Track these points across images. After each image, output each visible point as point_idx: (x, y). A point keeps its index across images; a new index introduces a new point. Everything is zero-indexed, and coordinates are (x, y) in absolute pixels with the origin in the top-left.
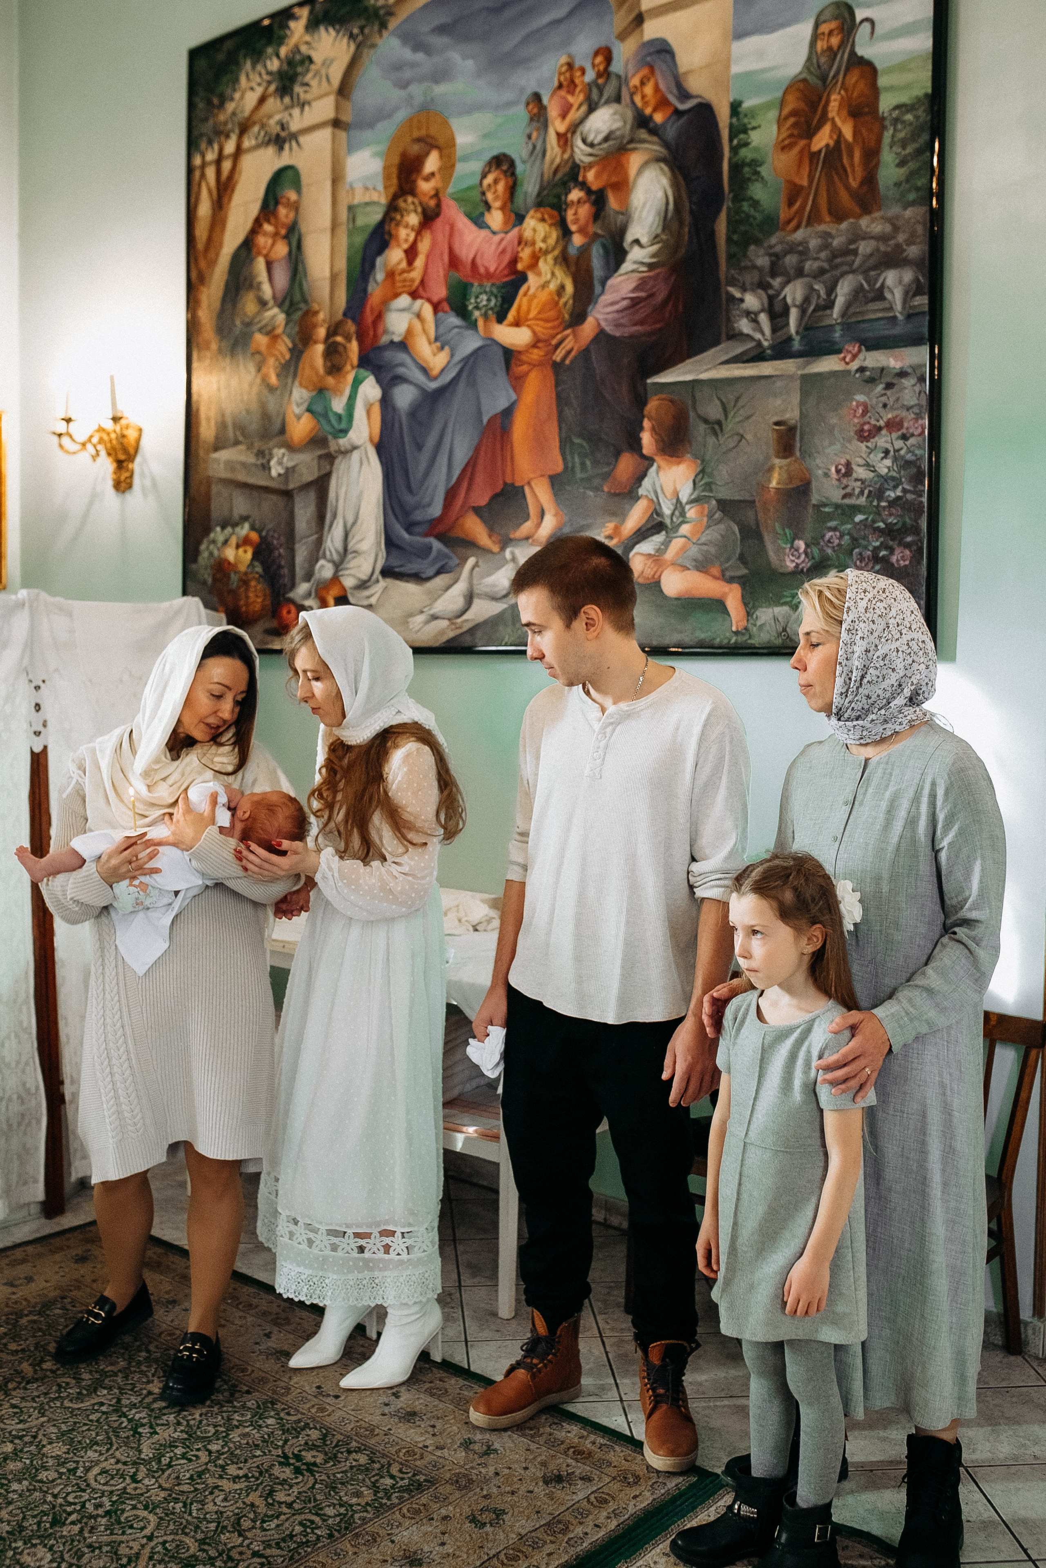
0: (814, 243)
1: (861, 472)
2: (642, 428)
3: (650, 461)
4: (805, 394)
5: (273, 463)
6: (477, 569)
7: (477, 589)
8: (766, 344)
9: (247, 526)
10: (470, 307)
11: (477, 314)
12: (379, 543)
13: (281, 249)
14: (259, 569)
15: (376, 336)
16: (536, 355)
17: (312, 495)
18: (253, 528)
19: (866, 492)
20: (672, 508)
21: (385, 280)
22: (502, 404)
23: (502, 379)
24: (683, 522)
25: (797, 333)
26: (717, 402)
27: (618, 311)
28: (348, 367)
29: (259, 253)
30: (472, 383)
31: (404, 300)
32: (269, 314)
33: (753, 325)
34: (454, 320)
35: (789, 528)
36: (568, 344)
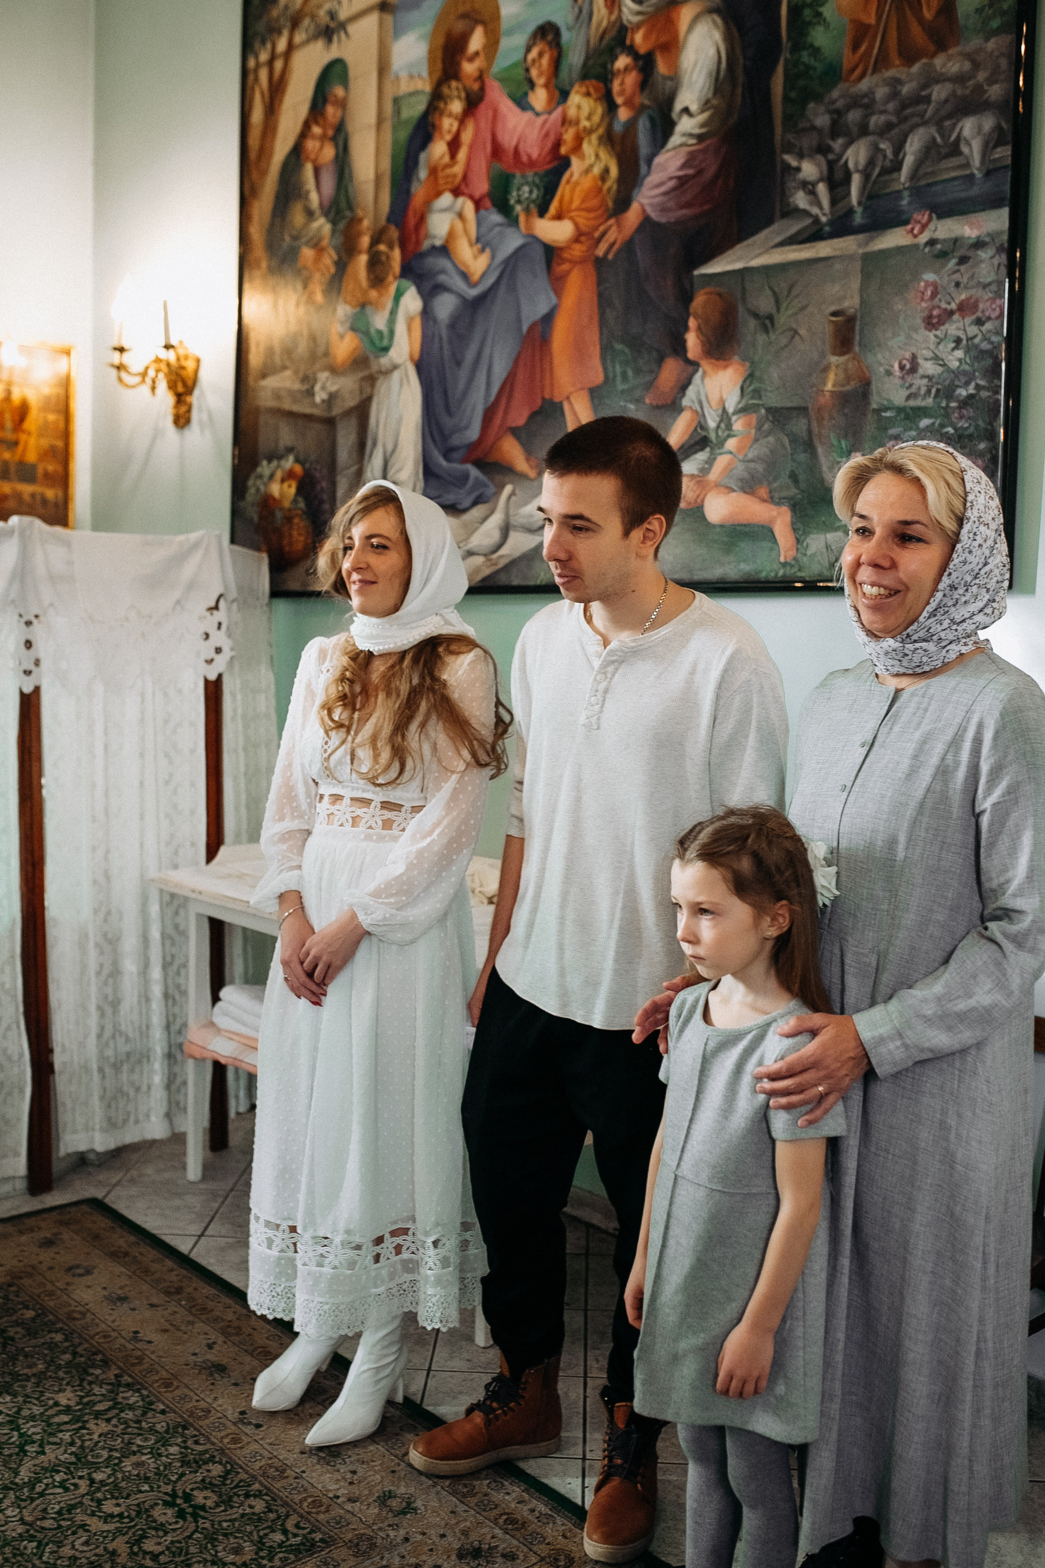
0: (881, 93)
1: (928, 367)
2: (686, 329)
3: (694, 365)
4: (866, 277)
5: (317, 388)
6: (513, 498)
7: (513, 521)
8: (824, 219)
9: (291, 458)
10: (512, 202)
11: (518, 208)
12: (417, 473)
13: (329, 153)
14: (302, 505)
15: (418, 243)
16: (578, 250)
17: (354, 422)
18: (297, 460)
19: (934, 391)
20: (718, 419)
21: (428, 179)
22: (543, 309)
23: (542, 281)
24: (729, 436)
25: (859, 203)
26: (768, 292)
27: (665, 194)
28: (390, 278)
29: (307, 159)
30: (513, 288)
31: (446, 199)
32: (315, 225)
33: (811, 197)
34: (496, 218)
35: (846, 437)
36: (611, 236)
